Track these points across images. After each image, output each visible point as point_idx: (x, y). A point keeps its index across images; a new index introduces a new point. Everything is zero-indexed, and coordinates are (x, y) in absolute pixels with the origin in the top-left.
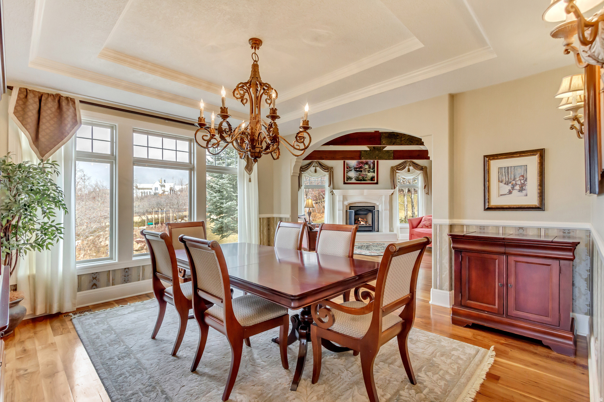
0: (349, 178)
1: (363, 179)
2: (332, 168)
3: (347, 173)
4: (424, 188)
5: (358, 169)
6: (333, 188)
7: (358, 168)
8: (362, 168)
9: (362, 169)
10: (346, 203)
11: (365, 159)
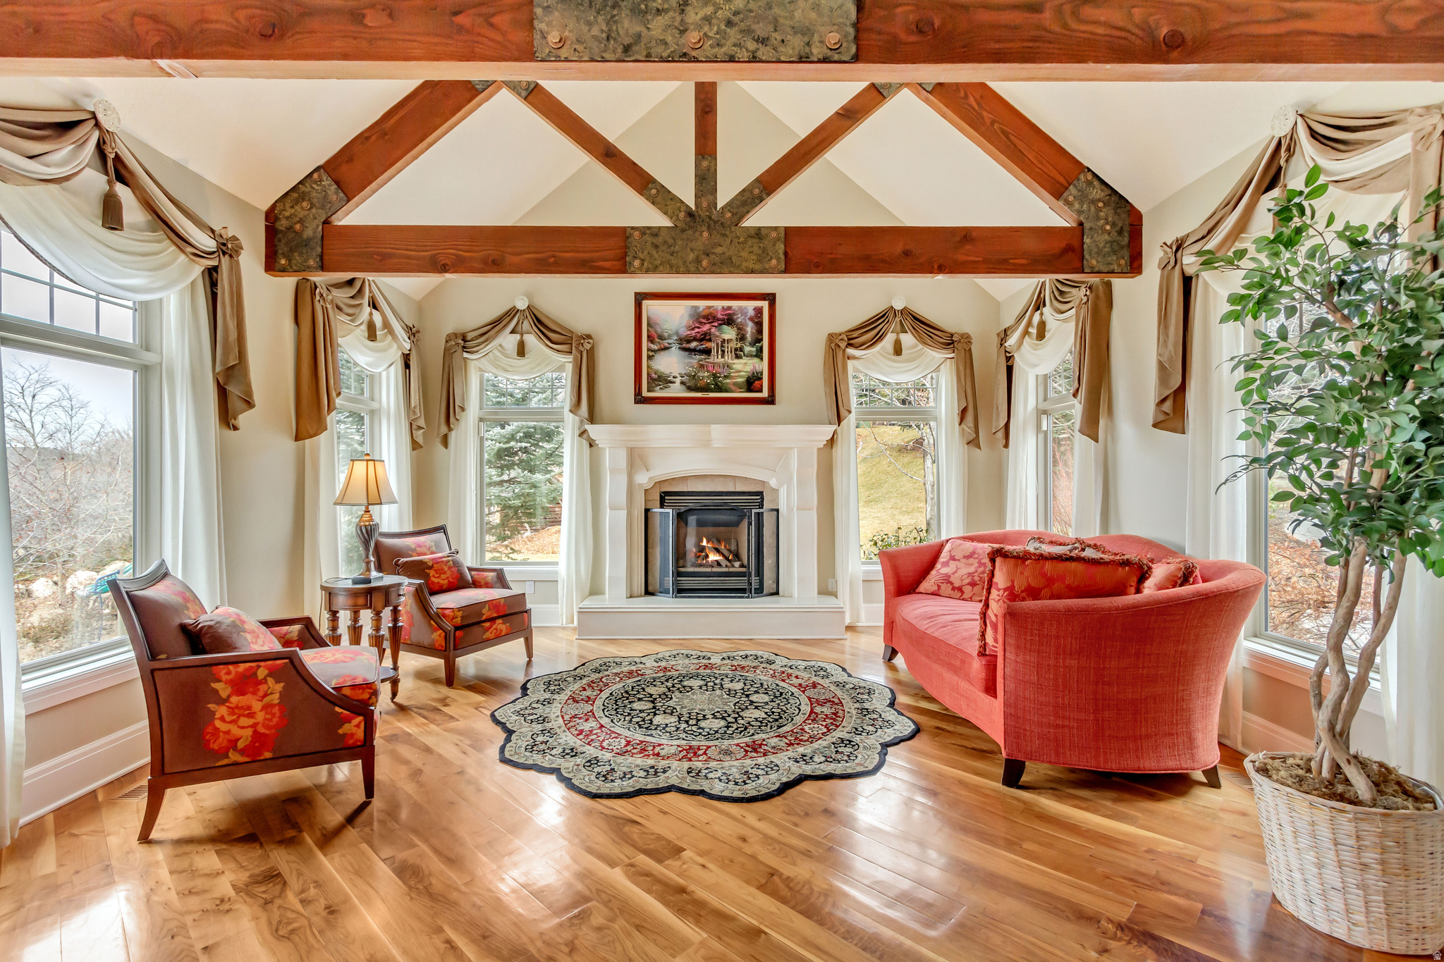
0: (661, 380)
1: (716, 384)
2: (589, 337)
3: (649, 358)
4: (957, 419)
5: (693, 344)
6: (592, 419)
7: (695, 339)
8: (710, 340)
9: (712, 345)
10: (643, 479)
11: (647, 271)
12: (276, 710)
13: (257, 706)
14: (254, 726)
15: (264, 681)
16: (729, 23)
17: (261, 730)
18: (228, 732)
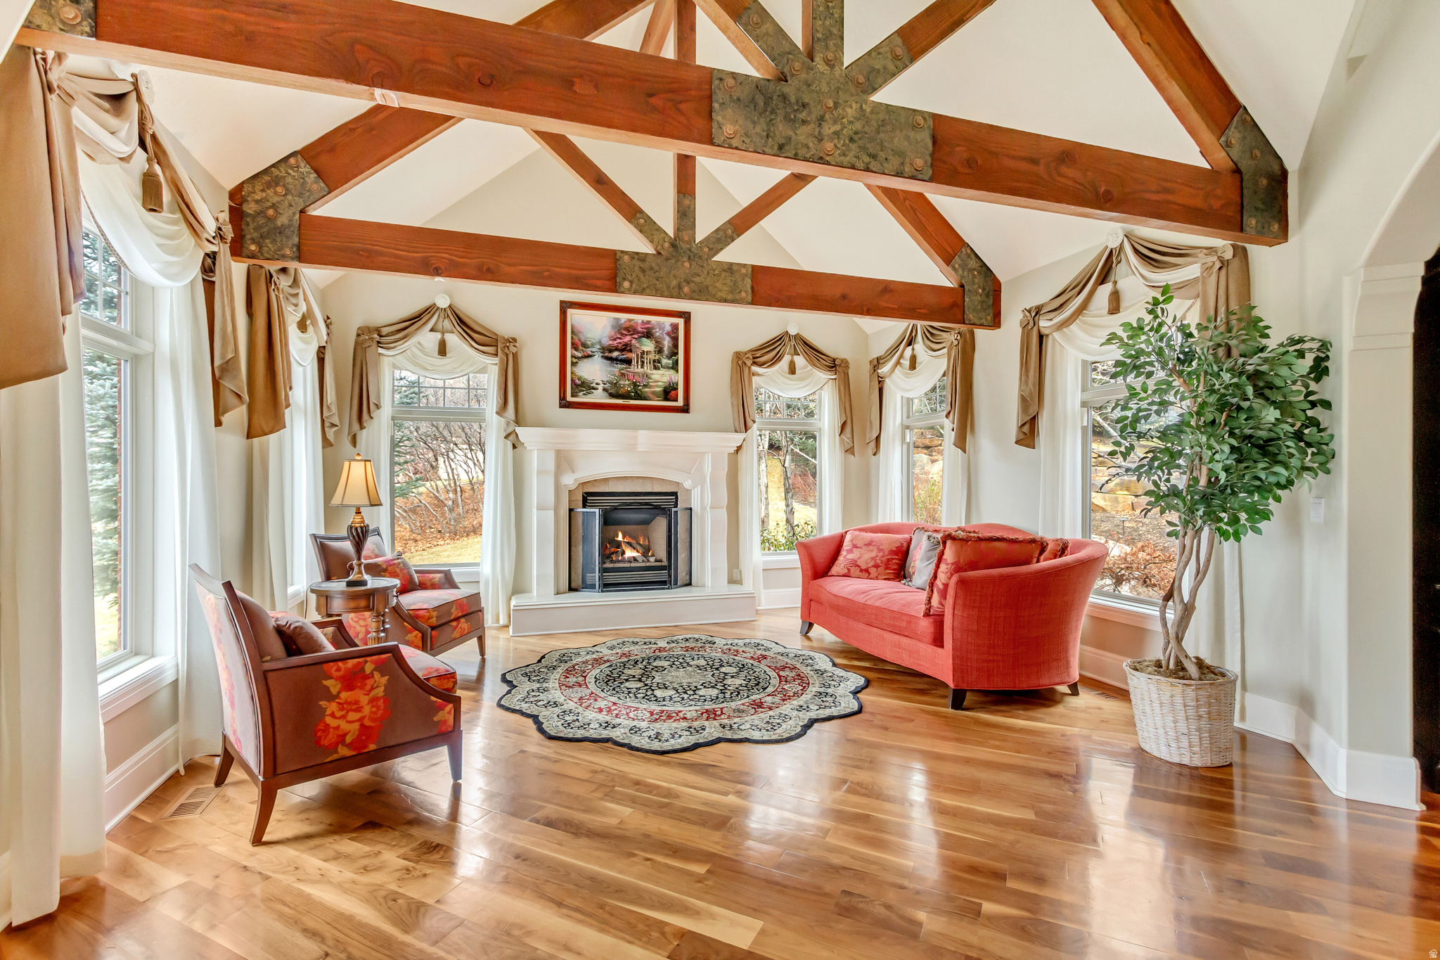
0: (583, 386)
1: (636, 393)
2: (515, 340)
3: (573, 364)
4: (838, 431)
5: (615, 354)
6: (518, 422)
7: (617, 349)
8: (630, 351)
9: (633, 356)
10: (569, 481)
11: (635, 293)
12: (381, 703)
13: (364, 700)
14: (361, 719)
15: (371, 676)
16: (851, 140)
17: (367, 723)
18: (338, 728)
